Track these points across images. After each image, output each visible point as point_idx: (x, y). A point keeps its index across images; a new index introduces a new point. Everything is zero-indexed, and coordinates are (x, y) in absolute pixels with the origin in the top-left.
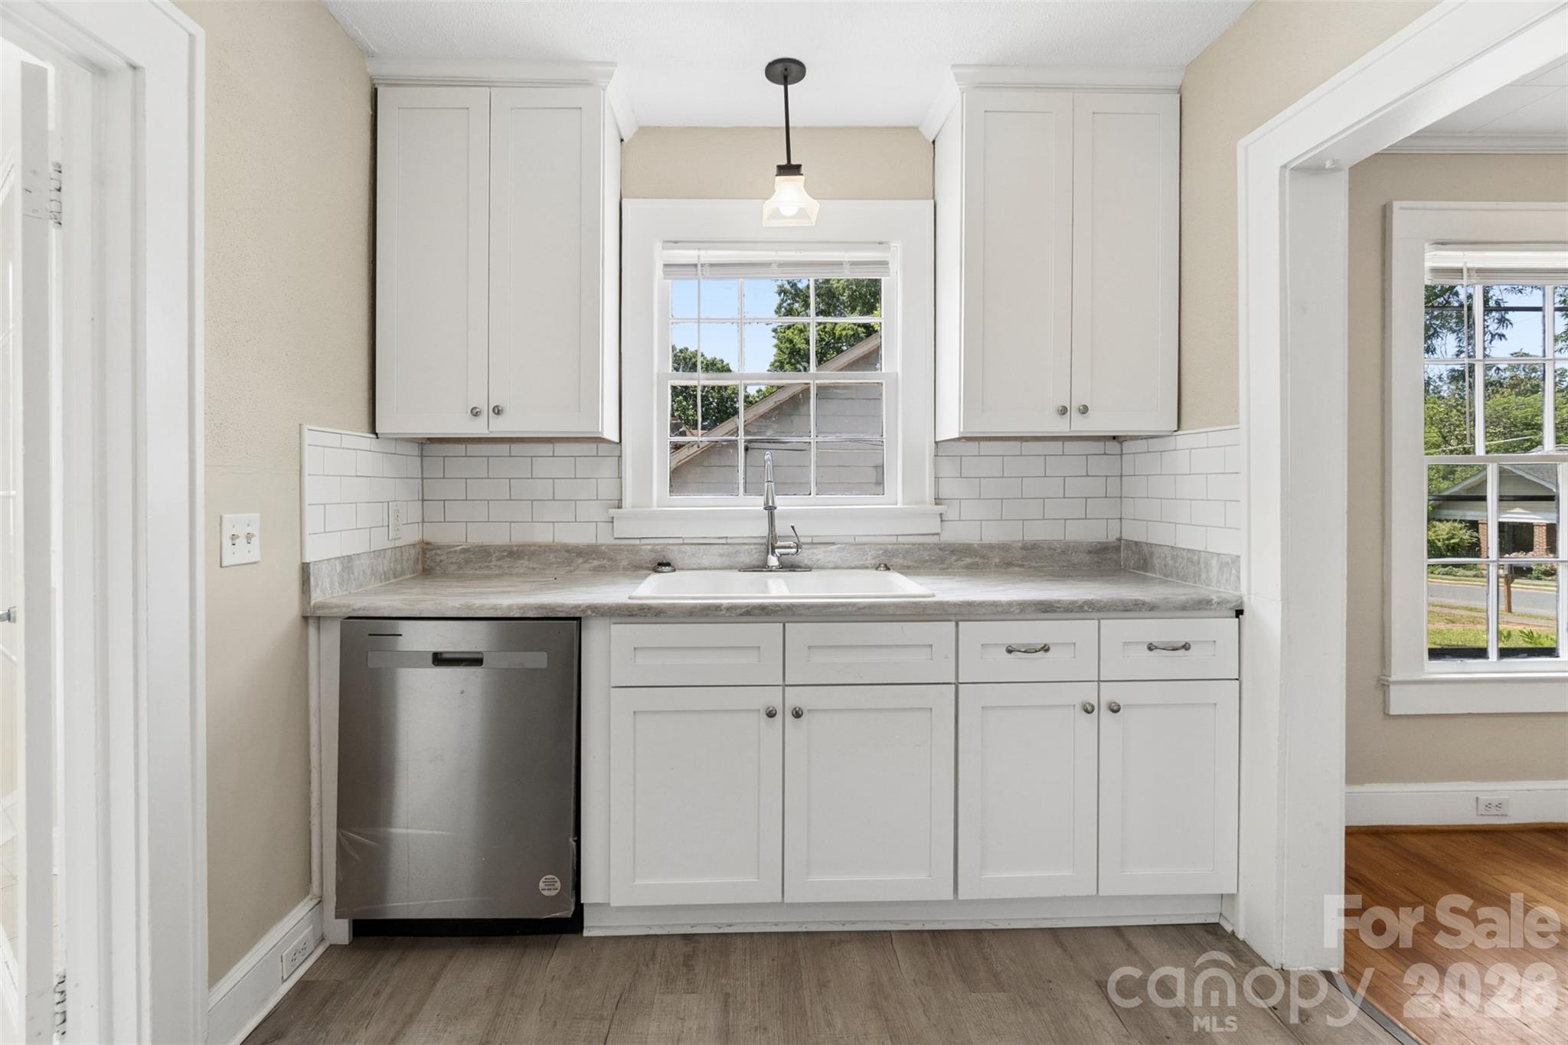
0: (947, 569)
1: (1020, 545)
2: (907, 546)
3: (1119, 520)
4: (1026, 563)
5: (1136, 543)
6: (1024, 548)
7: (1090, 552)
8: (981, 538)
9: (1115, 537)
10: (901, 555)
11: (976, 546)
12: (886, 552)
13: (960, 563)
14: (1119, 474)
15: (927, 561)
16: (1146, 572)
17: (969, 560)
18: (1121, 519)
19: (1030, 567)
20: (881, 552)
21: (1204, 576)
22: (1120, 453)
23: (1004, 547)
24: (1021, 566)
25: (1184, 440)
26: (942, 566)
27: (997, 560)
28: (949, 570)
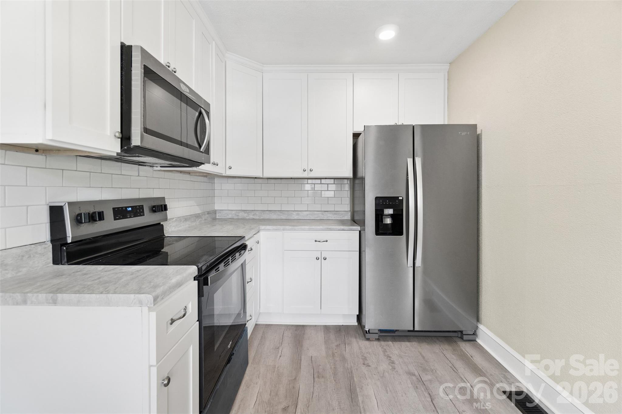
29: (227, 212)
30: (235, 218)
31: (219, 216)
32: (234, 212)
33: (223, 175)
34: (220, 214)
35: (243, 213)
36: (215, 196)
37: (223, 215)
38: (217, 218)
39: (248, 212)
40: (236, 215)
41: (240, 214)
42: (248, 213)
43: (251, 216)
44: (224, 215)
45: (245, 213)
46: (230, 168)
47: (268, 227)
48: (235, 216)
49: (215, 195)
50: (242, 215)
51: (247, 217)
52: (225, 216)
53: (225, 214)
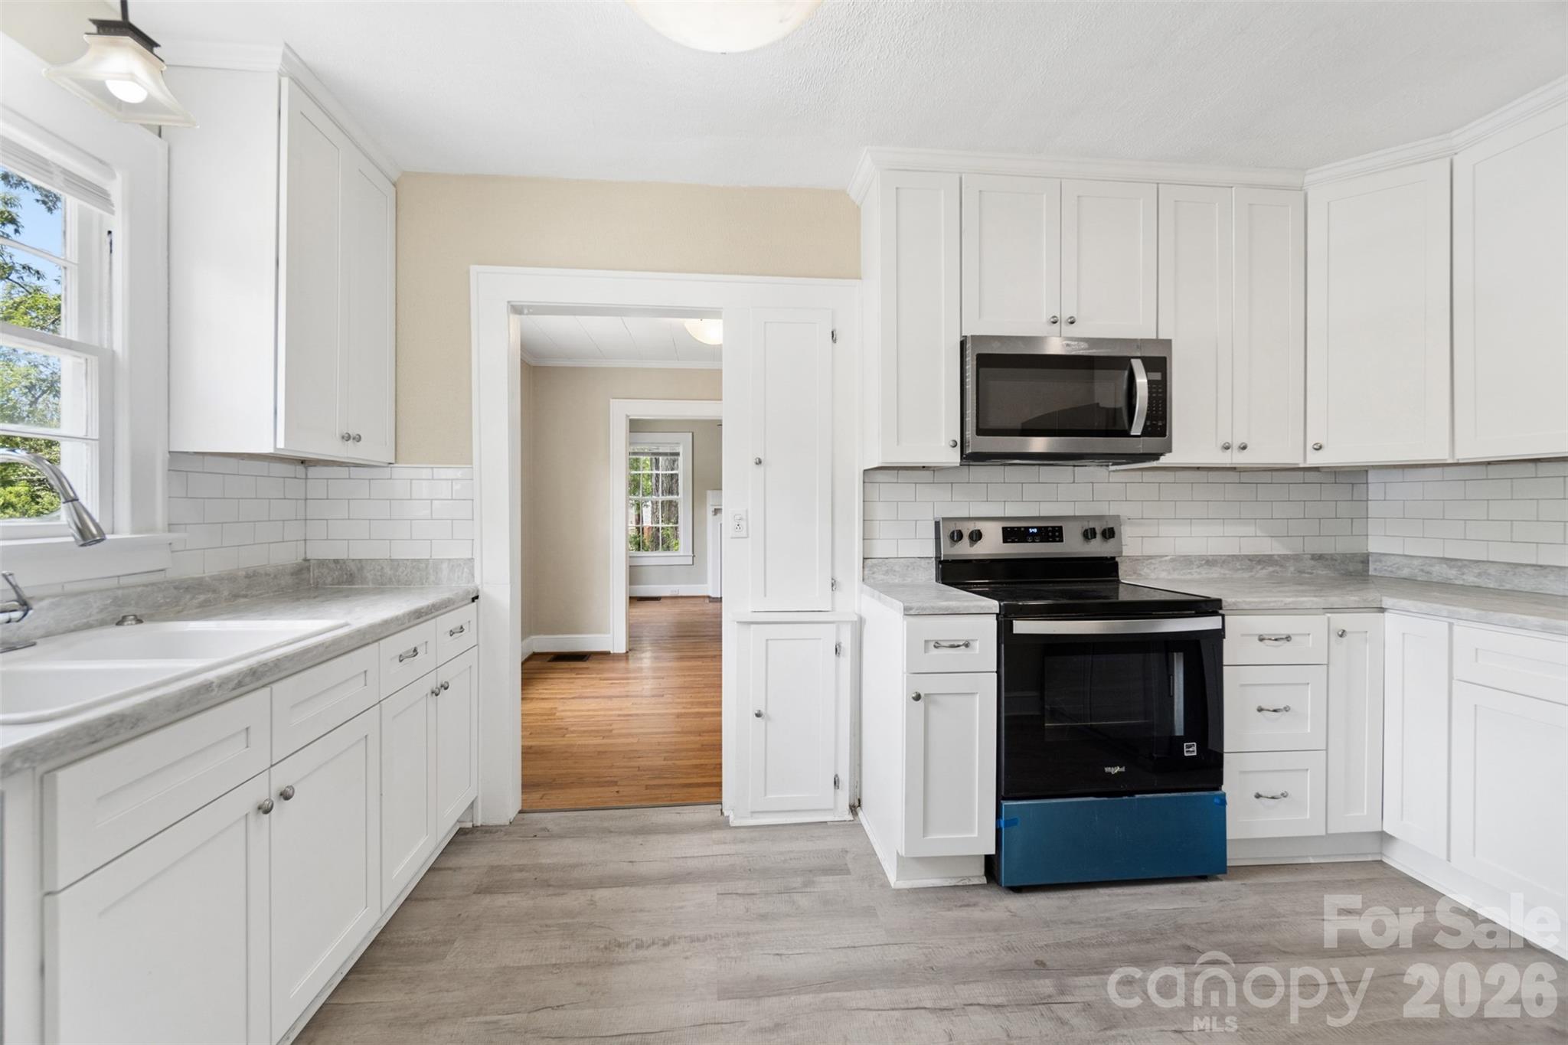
0: (182, 611)
1: (244, 573)
2: (139, 589)
3: (303, 542)
4: (249, 593)
5: (336, 561)
6: (247, 576)
7: (292, 574)
8: (204, 571)
9: (302, 558)
10: (133, 602)
11: (207, 579)
12: (115, 600)
13: (195, 602)
14: (303, 497)
15: (160, 606)
16: (353, 584)
17: (202, 597)
18: (305, 540)
19: (252, 597)
20: (109, 602)
21: (432, 578)
22: (304, 477)
23: (232, 578)
24: (245, 596)
25: (402, 471)
26: (178, 608)
27: (226, 593)
28: (185, 612)
29: (1398, 559)
30: (1419, 579)
31: (1375, 569)
32: (1416, 562)
33: (1301, 466)
34: (1378, 563)
35: (1445, 566)
36: (1367, 518)
37: (1386, 568)
38: (1370, 573)
39: (1460, 564)
40: (1422, 570)
41: (1433, 569)
42: (1461, 567)
43: (1470, 579)
44: (1390, 569)
45: (1451, 567)
46: (1319, 448)
47: (1405, 603)
48: (1421, 573)
49: (1369, 516)
50: (1440, 571)
51: (1456, 579)
52: (1391, 572)
53: (1391, 566)
